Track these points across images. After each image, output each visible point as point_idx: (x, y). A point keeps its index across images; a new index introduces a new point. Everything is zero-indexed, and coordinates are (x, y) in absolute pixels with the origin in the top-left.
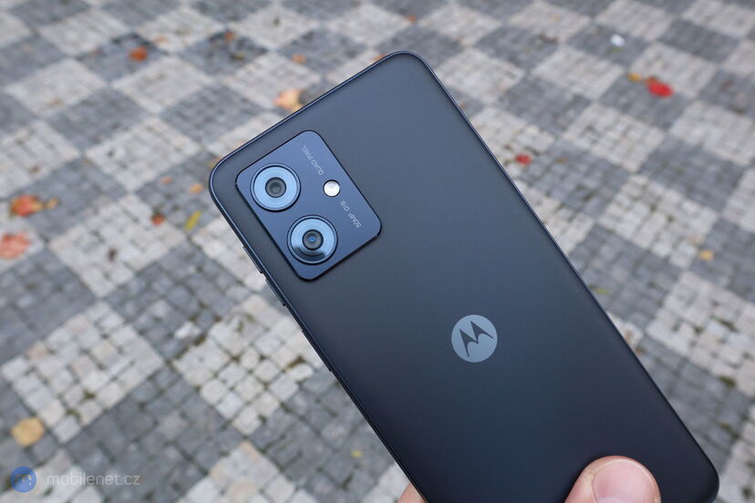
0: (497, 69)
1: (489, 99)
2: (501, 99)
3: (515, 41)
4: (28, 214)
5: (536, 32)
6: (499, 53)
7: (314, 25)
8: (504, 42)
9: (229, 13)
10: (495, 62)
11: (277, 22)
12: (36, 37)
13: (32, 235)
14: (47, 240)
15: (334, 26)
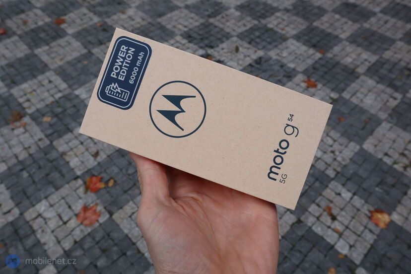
0: (383, 92)
1: (383, 116)
2: (390, 115)
3: (390, 71)
4: (96, 191)
5: (403, 64)
6: (381, 80)
7: (261, 53)
8: (383, 71)
9: (206, 42)
10: (381, 87)
11: (237, 50)
12: (90, 54)
13: (100, 208)
14: (111, 214)
15: (273, 54)
